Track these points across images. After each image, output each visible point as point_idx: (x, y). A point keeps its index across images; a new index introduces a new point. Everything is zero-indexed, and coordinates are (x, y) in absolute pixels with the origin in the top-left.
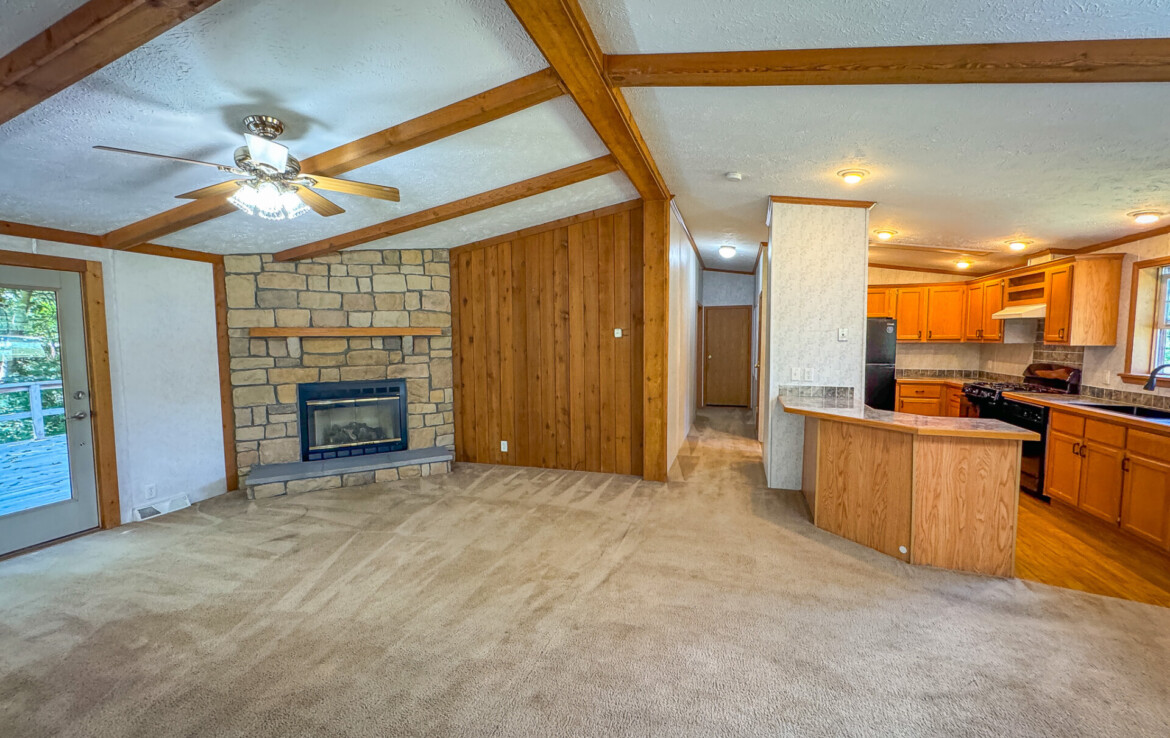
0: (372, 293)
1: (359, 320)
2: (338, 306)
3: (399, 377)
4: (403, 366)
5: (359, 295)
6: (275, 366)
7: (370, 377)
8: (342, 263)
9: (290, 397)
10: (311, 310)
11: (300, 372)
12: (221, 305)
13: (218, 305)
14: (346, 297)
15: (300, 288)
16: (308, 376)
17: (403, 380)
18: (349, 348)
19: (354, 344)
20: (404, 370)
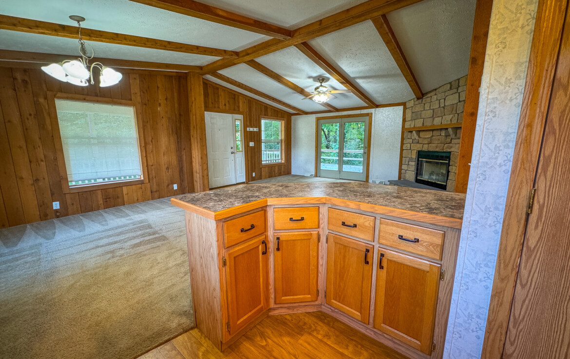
0: (444, 108)
1: (437, 121)
2: (431, 116)
3: (449, 150)
4: (451, 145)
5: (439, 109)
6: (412, 143)
7: (437, 150)
8: (436, 94)
9: (414, 156)
10: (424, 119)
11: (418, 145)
12: (404, 120)
13: (403, 120)
14: (435, 110)
15: (422, 110)
16: (419, 147)
17: (450, 153)
18: (432, 136)
19: (434, 132)
20: (451, 147)
